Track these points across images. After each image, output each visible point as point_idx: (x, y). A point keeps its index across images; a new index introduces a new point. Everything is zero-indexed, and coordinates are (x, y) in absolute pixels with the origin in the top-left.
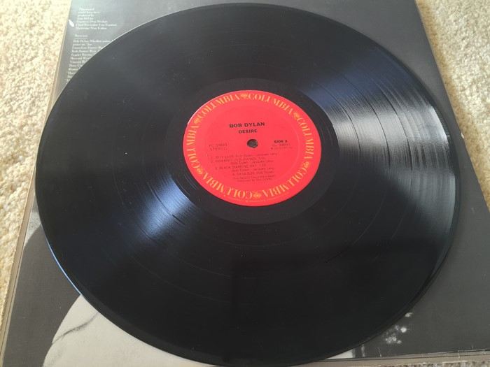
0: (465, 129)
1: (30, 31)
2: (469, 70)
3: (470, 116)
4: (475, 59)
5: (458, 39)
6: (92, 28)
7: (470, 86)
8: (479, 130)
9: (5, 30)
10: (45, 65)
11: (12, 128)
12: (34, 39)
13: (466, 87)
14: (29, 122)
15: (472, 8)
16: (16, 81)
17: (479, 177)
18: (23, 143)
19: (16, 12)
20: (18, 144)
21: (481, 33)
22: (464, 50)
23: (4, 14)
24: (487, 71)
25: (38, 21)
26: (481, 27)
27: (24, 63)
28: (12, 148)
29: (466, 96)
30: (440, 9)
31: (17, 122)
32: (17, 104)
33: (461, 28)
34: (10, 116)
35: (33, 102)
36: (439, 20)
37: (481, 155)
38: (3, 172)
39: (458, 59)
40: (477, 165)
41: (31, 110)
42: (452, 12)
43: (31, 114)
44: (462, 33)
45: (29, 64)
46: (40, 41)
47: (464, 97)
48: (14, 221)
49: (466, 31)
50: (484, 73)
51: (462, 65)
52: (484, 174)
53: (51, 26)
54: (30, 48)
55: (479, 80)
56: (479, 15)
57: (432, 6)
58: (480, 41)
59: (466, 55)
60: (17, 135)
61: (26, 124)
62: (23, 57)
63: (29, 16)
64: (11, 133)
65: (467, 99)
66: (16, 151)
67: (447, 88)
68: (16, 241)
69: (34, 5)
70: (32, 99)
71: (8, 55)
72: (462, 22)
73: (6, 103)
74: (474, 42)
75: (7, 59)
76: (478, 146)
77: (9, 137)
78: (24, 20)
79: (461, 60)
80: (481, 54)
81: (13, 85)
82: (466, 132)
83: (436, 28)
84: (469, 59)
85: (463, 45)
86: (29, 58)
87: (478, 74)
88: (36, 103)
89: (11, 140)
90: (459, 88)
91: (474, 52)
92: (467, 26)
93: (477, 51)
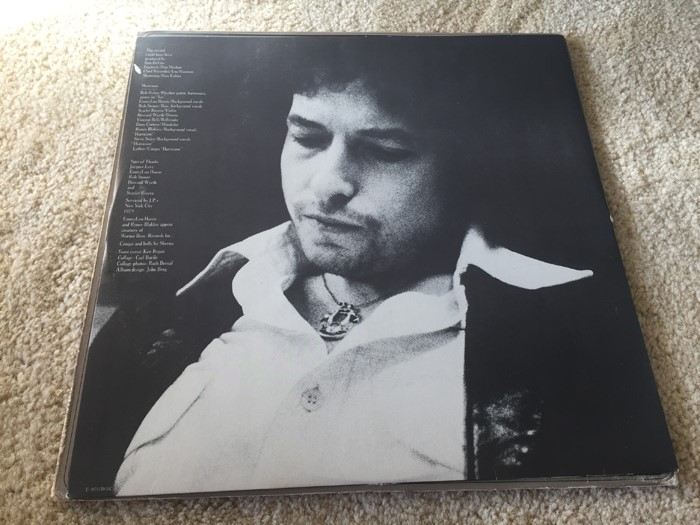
0: (615, 207)
1: (85, 78)
2: (627, 132)
3: (622, 191)
4: (636, 118)
5: (615, 90)
6: (163, 76)
7: (626, 154)
8: (633, 209)
9: (54, 75)
10: (105, 123)
11: (69, 202)
12: (91, 88)
13: (620, 154)
14: (89, 196)
15: (638, 49)
16: (72, 142)
17: (627, 267)
18: (83, 221)
19: (66, 52)
20: (77, 224)
21: (646, 83)
22: (622, 106)
23: (50, 54)
24: (650, 133)
25: (94, 64)
26: (646, 75)
27: (80, 120)
28: (69, 228)
29: (620, 166)
30: (595, 51)
31: (74, 196)
32: (73, 172)
33: (620, 77)
34: (65, 188)
35: (93, 170)
36: (594, 65)
37: (632, 241)
38: (60, 258)
39: (614, 118)
40: (626, 252)
41: (90, 180)
42: (611, 55)
43: (90, 185)
44: (621, 83)
45: (85, 120)
46: (97, 91)
47: (616, 167)
48: (77, 318)
49: (627, 81)
50: (645, 137)
51: (618, 126)
52: (634, 264)
53: (111, 72)
54: (86, 100)
55: (638, 144)
56: (645, 59)
57: (587, 48)
58: (644, 94)
59: (624, 112)
60: (76, 212)
61: (85, 198)
62: (78, 112)
63: (82, 56)
64: (67, 209)
65: (621, 170)
66: (75, 232)
67: (597, 156)
68: (79, 340)
69: (88, 41)
70: (92, 166)
71: (60, 109)
72: (623, 68)
73: (59, 171)
74: (635, 94)
75: (58, 114)
76: (629, 229)
77: (66, 214)
78: (77, 63)
79: (617, 120)
80: (643, 111)
81: (68, 148)
82: (616, 212)
83: (588, 76)
84: (626, 118)
85: (622, 99)
86: (85, 113)
87: (637, 138)
88: (97, 171)
89: (68, 217)
90: (613, 156)
91: (635, 109)
92: (629, 74)
93: (638, 107)
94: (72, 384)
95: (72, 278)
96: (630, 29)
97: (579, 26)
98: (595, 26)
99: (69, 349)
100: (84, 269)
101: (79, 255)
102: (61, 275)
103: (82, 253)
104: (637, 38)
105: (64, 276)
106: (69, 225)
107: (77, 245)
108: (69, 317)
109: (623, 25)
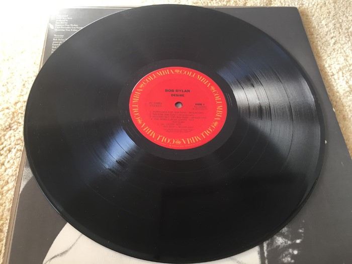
0: (335, 103)
2: (337, 61)
3: (338, 94)
4: (341, 53)
5: (328, 38)
6: (67, 30)
7: (338, 73)
8: (345, 104)
11: (9, 104)
13: (335, 73)
15: (338, 15)
17: (345, 138)
20: (14, 117)
21: (344, 33)
22: (333, 46)
24: (349, 61)
26: (344, 29)
29: (335, 79)
30: (315, 16)
31: (12, 100)
32: (12, 86)
33: (330, 30)
36: (315, 24)
37: (346, 122)
38: (2, 138)
40: (344, 129)
42: (324, 19)
44: (331, 33)
47: (333, 80)
48: (12, 175)
49: (334, 32)
50: (347, 63)
51: (332, 57)
52: (349, 136)
55: (344, 67)
56: (342, 21)
57: (310, 14)
58: (344, 39)
59: (334, 49)
60: (13, 110)
65: (335, 82)
66: (12, 122)
67: (322, 74)
68: (14, 190)
72: (331, 26)
74: (339, 40)
76: (344, 116)
77: (7, 111)
79: (330, 54)
80: (345, 49)
82: (335, 106)
83: (312, 30)
84: (336, 53)
85: (332, 43)
87: (343, 63)
89: (8, 113)
90: (330, 74)
91: (340, 48)
92: (335, 28)
93: (342, 47)
94: (9, 218)
95: (10, 151)
96: (333, 5)
97: (304, 3)
98: (313, 3)
99: (7, 195)
100: (18, 144)
101: (15, 136)
102: (3, 149)
103: (16, 135)
104: (337, 9)
105: (5, 149)
106: (8, 118)
107: (14, 130)
108: (8, 175)
109: (329, 3)
